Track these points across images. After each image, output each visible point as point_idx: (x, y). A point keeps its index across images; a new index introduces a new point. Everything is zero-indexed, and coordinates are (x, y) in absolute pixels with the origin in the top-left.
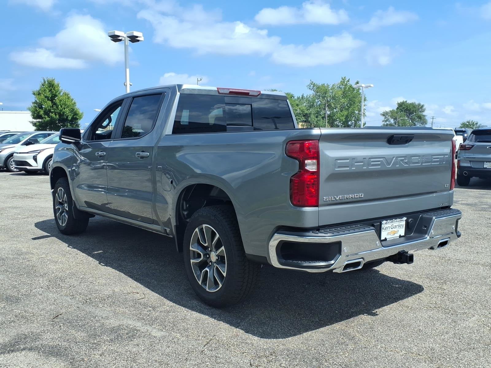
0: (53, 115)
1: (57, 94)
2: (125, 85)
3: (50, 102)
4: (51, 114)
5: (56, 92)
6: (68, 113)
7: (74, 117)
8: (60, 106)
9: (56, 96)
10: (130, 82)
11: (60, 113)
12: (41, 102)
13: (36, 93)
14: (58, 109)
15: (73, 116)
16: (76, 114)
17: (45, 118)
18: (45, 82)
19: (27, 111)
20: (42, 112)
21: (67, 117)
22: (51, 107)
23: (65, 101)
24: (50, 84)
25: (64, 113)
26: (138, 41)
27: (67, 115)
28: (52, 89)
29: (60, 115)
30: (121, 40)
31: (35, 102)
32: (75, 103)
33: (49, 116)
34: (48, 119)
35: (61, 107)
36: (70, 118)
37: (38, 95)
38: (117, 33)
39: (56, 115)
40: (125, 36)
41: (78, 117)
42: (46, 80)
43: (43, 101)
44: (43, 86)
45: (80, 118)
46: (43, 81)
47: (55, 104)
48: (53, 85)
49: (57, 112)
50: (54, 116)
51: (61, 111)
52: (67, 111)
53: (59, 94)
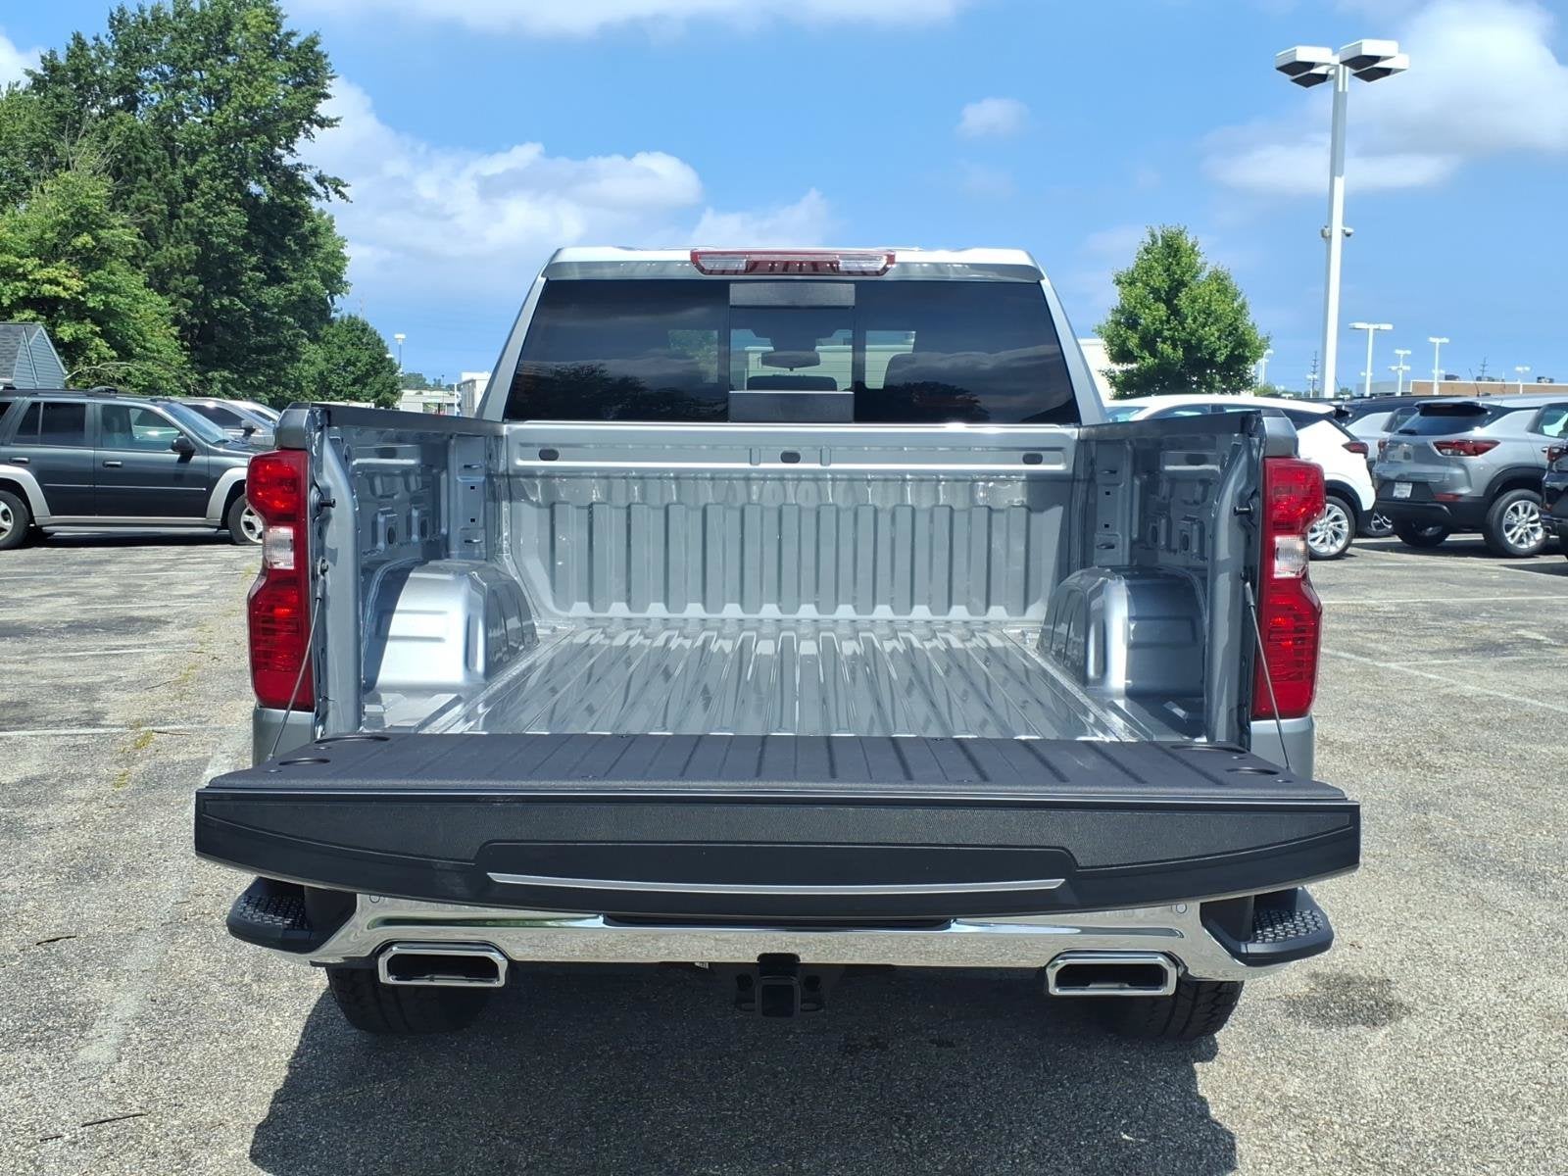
0: (1166, 348)
1: (1187, 278)
2: (1323, 236)
3: (1162, 306)
4: (1160, 346)
5: (1184, 274)
6: (1212, 339)
7: (1236, 353)
8: (1189, 320)
9: (1182, 284)
10: (1345, 223)
11: (1188, 342)
12: (1135, 307)
13: (1123, 279)
14: (1184, 329)
15: (1233, 349)
16: (1242, 343)
17: (1143, 359)
18: (1154, 243)
19: (1094, 337)
20: (1133, 342)
21: (1213, 354)
22: (1162, 322)
23: (1210, 300)
24: (1169, 246)
25: (1200, 340)
26: (1387, 72)
27: (1213, 346)
28: (1171, 263)
29: (1189, 348)
30: (1323, 78)
31: (1121, 311)
32: (1243, 306)
33: (1153, 354)
34: (1150, 361)
35: (1195, 320)
36: (1220, 358)
37: (1130, 284)
38: (1304, 54)
39: (1175, 347)
40: (1336, 60)
41: (1248, 354)
42: (1158, 233)
43: (1141, 303)
44: (1148, 253)
45: (1257, 356)
46: (1148, 240)
47: (1175, 311)
48: (1178, 250)
49: (1180, 339)
50: (1170, 351)
51: (1192, 334)
52: (1211, 333)
53: (1194, 277)
